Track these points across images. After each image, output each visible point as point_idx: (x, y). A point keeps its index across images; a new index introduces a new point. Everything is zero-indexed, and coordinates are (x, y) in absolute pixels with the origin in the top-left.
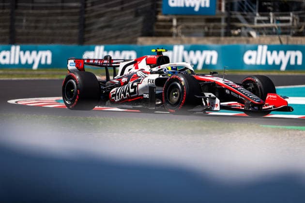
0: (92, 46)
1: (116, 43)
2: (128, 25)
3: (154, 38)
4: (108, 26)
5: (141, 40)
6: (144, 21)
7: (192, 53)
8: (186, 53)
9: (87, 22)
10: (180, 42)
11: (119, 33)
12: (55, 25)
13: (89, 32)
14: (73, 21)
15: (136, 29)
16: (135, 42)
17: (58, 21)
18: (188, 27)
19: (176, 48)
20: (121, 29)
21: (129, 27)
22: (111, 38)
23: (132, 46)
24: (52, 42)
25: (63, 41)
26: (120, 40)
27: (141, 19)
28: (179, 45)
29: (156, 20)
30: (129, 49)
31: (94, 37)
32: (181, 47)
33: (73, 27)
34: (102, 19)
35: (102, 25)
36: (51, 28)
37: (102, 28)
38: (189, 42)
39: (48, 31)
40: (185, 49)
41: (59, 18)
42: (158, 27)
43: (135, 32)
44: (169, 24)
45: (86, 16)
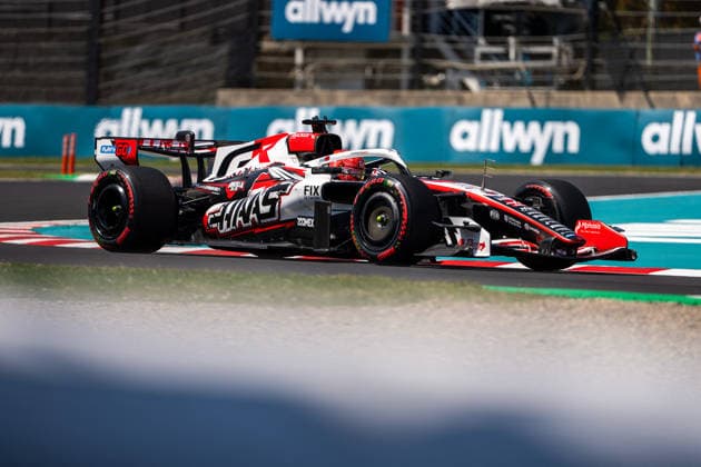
0: (114, 109)
1: (170, 102)
2: (195, 61)
3: (254, 92)
4: (152, 65)
5: (223, 94)
6: (231, 54)
9: (104, 55)
10: (310, 100)
11: (177, 80)
12: (31, 60)
13: (109, 76)
14: (72, 53)
15: (212, 71)
16: (212, 100)
17: (41, 52)
18: (328, 69)
19: (301, 113)
20: (181, 69)
21: (199, 66)
22: (159, 90)
23: (204, 108)
24: (26, 98)
25: (50, 98)
26: (176, 95)
27: (224, 50)
28: (307, 107)
29: (258, 52)
30: (199, 117)
31: (120, 87)
33: (73, 66)
34: (139, 48)
35: (138, 61)
36: (25, 67)
37: (138, 68)
38: (332, 100)
39: (18, 73)
41: (43, 45)
42: (263, 66)
43: (212, 78)
44: (287, 60)
45: (102, 40)
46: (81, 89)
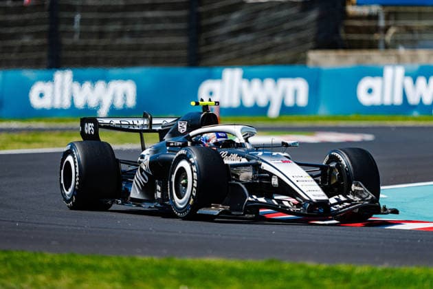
0: (217, 70)
1: (264, 63)
2: (286, 26)
3: (342, 53)
4: (247, 30)
5: (314, 57)
6: (320, 19)
7: (421, 81)
8: (409, 81)
9: (205, 22)
10: (393, 59)
11: (268, 44)
12: (138, 27)
13: (209, 42)
14: (174, 20)
15: (303, 35)
16: (303, 61)
17: (146, 20)
18: (409, 30)
19: (388, 72)
20: (273, 35)
21: (291, 30)
22: (254, 53)
23: (297, 68)
24: (134, 63)
25: (155, 62)
26: (271, 57)
27: (313, 15)
28: (394, 66)
29: (345, 16)
30: (293, 76)
31: (219, 51)
32: (400, 71)
33: (175, 32)
34: (236, 16)
35: (234, 27)
36: (132, 34)
37: (235, 33)
38: (414, 59)
39: (127, 40)
40: (406, 74)
41: (149, 14)
42: (349, 30)
43: (303, 42)
44: (372, 23)
45: (201, 9)
46: (184, 53)
